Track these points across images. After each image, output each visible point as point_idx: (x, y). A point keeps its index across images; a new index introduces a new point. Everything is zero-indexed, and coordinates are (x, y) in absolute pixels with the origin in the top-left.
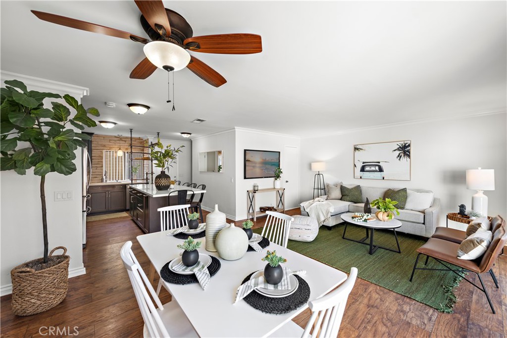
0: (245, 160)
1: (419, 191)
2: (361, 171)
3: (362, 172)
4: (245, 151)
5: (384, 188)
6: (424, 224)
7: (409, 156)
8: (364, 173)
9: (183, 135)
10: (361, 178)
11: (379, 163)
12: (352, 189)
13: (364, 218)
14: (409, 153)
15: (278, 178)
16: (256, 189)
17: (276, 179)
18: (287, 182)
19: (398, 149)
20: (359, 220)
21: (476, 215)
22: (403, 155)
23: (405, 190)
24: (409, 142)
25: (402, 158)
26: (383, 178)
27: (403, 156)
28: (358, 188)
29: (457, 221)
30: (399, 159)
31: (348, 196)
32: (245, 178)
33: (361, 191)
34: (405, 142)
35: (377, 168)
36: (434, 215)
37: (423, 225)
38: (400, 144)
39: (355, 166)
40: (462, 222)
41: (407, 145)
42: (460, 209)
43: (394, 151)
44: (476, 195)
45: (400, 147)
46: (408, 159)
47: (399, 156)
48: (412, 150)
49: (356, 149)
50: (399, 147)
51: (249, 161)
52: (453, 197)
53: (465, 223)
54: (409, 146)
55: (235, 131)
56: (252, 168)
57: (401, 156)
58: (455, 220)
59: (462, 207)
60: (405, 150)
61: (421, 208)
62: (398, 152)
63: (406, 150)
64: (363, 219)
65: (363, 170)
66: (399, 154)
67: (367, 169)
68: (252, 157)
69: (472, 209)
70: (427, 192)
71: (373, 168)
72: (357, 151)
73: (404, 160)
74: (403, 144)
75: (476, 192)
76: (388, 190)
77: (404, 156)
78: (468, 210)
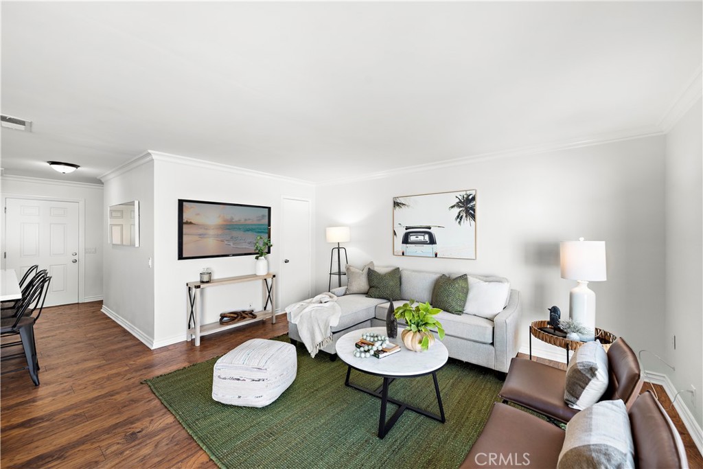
0: (181, 223)
1: (488, 279)
2: (403, 243)
3: (405, 245)
4: (181, 202)
5: (436, 273)
6: (492, 344)
7: (473, 217)
8: (408, 245)
9: (54, 167)
10: (403, 254)
11: (430, 228)
12: (385, 275)
13: (375, 348)
14: (474, 211)
15: (261, 256)
16: (205, 280)
17: (257, 258)
18: (287, 261)
19: (458, 205)
20: (363, 355)
21: (578, 331)
22: (464, 215)
23: (464, 277)
24: (473, 193)
25: (463, 220)
26: (436, 255)
27: (464, 217)
28: (396, 273)
29: (546, 341)
30: (459, 222)
31: (377, 288)
32: (181, 257)
33: (400, 278)
34: (468, 193)
35: (427, 237)
36: (509, 327)
37: (491, 347)
38: (462, 194)
39: (395, 234)
40: (555, 344)
41: (470, 197)
42: (551, 315)
43: (452, 207)
44: (576, 290)
45: (460, 202)
46: (473, 222)
47: (459, 217)
48: (479, 205)
49: (396, 204)
50: (458, 200)
51: (191, 223)
52: (540, 290)
53: (560, 346)
54: (474, 199)
55: (153, 160)
56: (197, 238)
57: (461, 217)
58: (542, 340)
59: (554, 311)
60: (467, 207)
61: (489, 313)
62: (457, 210)
63: (469, 205)
64: (372, 352)
65: (406, 240)
66: (459, 213)
67: (413, 238)
68: (198, 214)
69: (571, 316)
70: (499, 281)
71: (421, 238)
72: (397, 208)
73: (467, 223)
74: (465, 196)
75: (578, 284)
76: (441, 277)
77: (466, 217)
78: (564, 318)
